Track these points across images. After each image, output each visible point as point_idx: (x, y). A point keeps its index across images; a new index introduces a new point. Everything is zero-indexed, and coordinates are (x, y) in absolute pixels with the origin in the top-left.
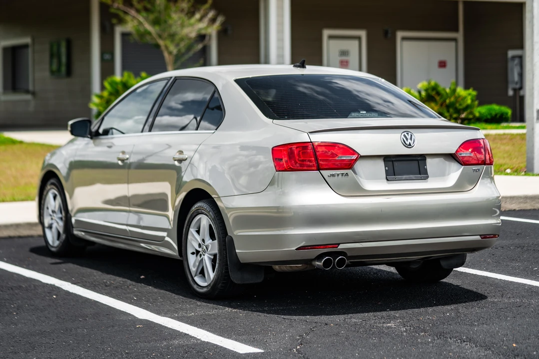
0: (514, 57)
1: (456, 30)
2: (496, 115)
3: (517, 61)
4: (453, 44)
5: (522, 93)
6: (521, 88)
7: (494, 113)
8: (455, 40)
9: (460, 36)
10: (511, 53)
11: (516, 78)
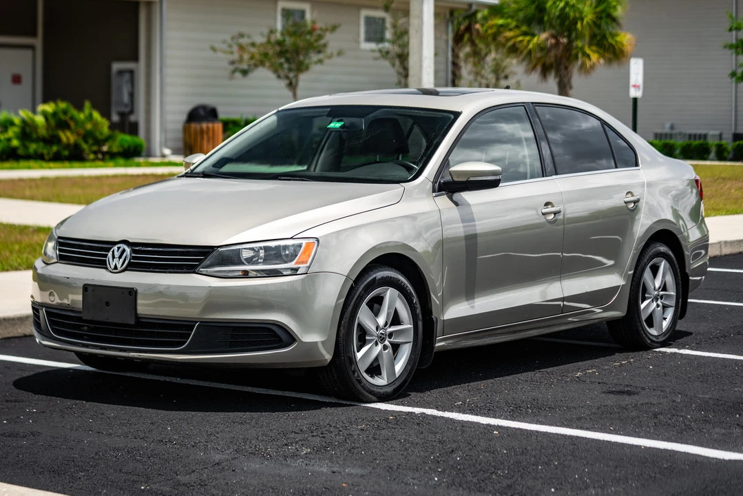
0: (121, 73)
1: (33, 34)
2: (129, 148)
3: (127, 77)
4: (29, 53)
5: (132, 118)
6: (132, 112)
7: (126, 145)
8: (32, 47)
9: (38, 42)
10: (116, 66)
11: (126, 98)
